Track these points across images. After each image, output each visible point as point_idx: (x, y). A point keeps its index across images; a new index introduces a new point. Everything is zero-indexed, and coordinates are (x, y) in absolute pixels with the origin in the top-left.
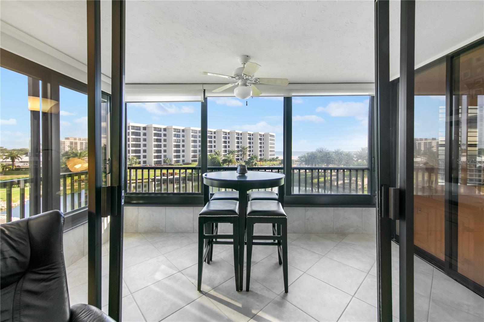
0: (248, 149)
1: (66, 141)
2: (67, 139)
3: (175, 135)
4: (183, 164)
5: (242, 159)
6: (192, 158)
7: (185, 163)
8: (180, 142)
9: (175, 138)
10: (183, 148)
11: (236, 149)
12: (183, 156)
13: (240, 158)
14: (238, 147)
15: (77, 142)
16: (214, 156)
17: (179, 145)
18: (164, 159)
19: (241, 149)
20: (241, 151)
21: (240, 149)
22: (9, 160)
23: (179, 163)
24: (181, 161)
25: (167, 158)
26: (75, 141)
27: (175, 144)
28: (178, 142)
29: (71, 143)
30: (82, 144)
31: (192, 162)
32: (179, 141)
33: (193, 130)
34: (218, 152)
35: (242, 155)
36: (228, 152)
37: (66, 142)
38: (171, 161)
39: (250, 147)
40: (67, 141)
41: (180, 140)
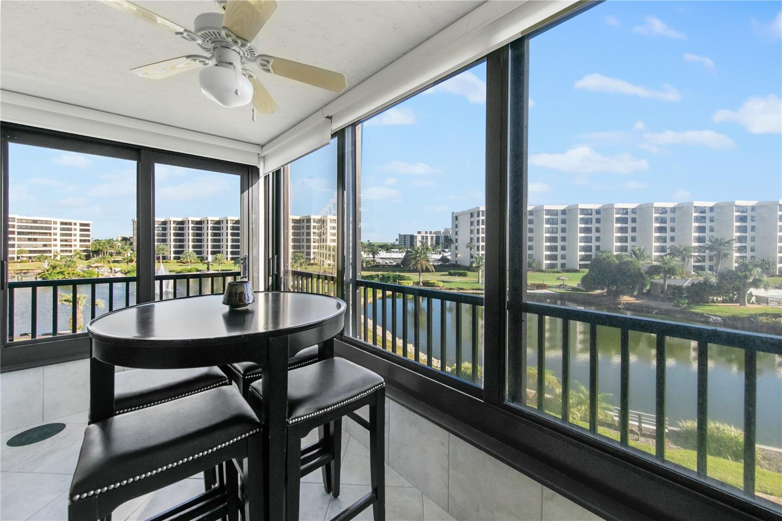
0: (736, 245)
1: (417, 235)
2: (419, 233)
3: (548, 221)
4: (563, 270)
5: (715, 268)
6: (580, 260)
7: (565, 269)
8: (557, 233)
9: (548, 226)
10: (563, 244)
11: (696, 244)
12: (563, 257)
13: (707, 264)
14: (700, 240)
15: (427, 236)
16: (626, 259)
17: (556, 238)
18: (529, 261)
19: (710, 243)
20: (711, 248)
21: (708, 243)
22: (371, 256)
23: (555, 268)
24: (559, 266)
25: (534, 260)
26: (426, 235)
27: (548, 235)
28: (553, 233)
29: (423, 237)
30: (432, 238)
31: (580, 268)
32: (555, 231)
33: (582, 210)
34: (640, 250)
35: (715, 259)
36: (668, 251)
37: (418, 237)
38: (540, 263)
39: (741, 239)
40: (419, 235)
41: (557, 228)
